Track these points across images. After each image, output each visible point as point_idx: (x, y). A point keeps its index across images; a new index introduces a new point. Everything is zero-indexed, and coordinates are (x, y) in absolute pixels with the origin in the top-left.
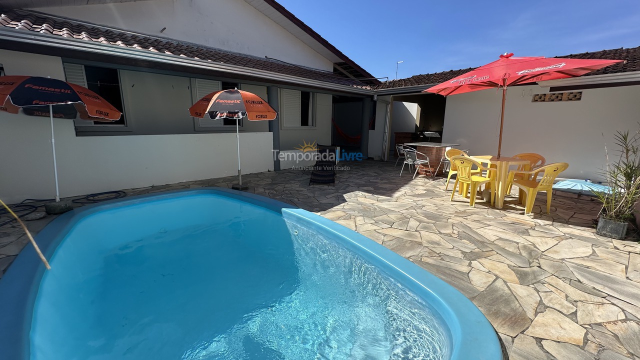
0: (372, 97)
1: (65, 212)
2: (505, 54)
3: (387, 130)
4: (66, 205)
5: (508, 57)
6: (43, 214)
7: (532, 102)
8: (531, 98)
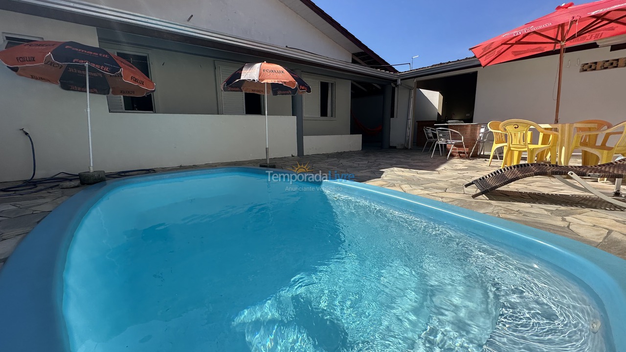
0: (396, 81)
1: (97, 182)
2: (563, 5)
3: (411, 116)
4: (99, 175)
5: (567, 8)
6: (77, 183)
7: (581, 72)
8: (579, 68)
